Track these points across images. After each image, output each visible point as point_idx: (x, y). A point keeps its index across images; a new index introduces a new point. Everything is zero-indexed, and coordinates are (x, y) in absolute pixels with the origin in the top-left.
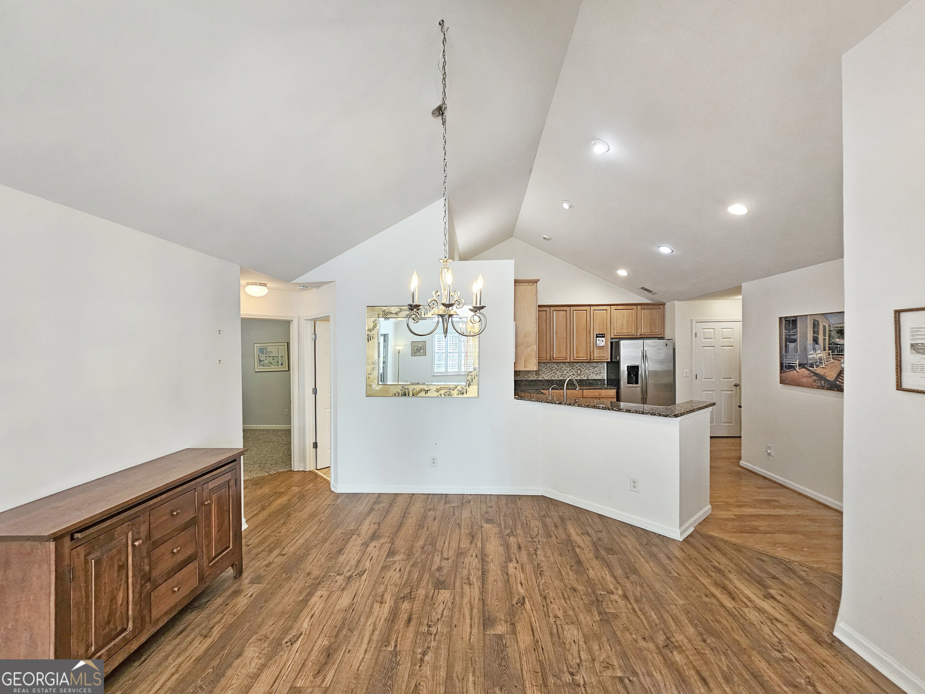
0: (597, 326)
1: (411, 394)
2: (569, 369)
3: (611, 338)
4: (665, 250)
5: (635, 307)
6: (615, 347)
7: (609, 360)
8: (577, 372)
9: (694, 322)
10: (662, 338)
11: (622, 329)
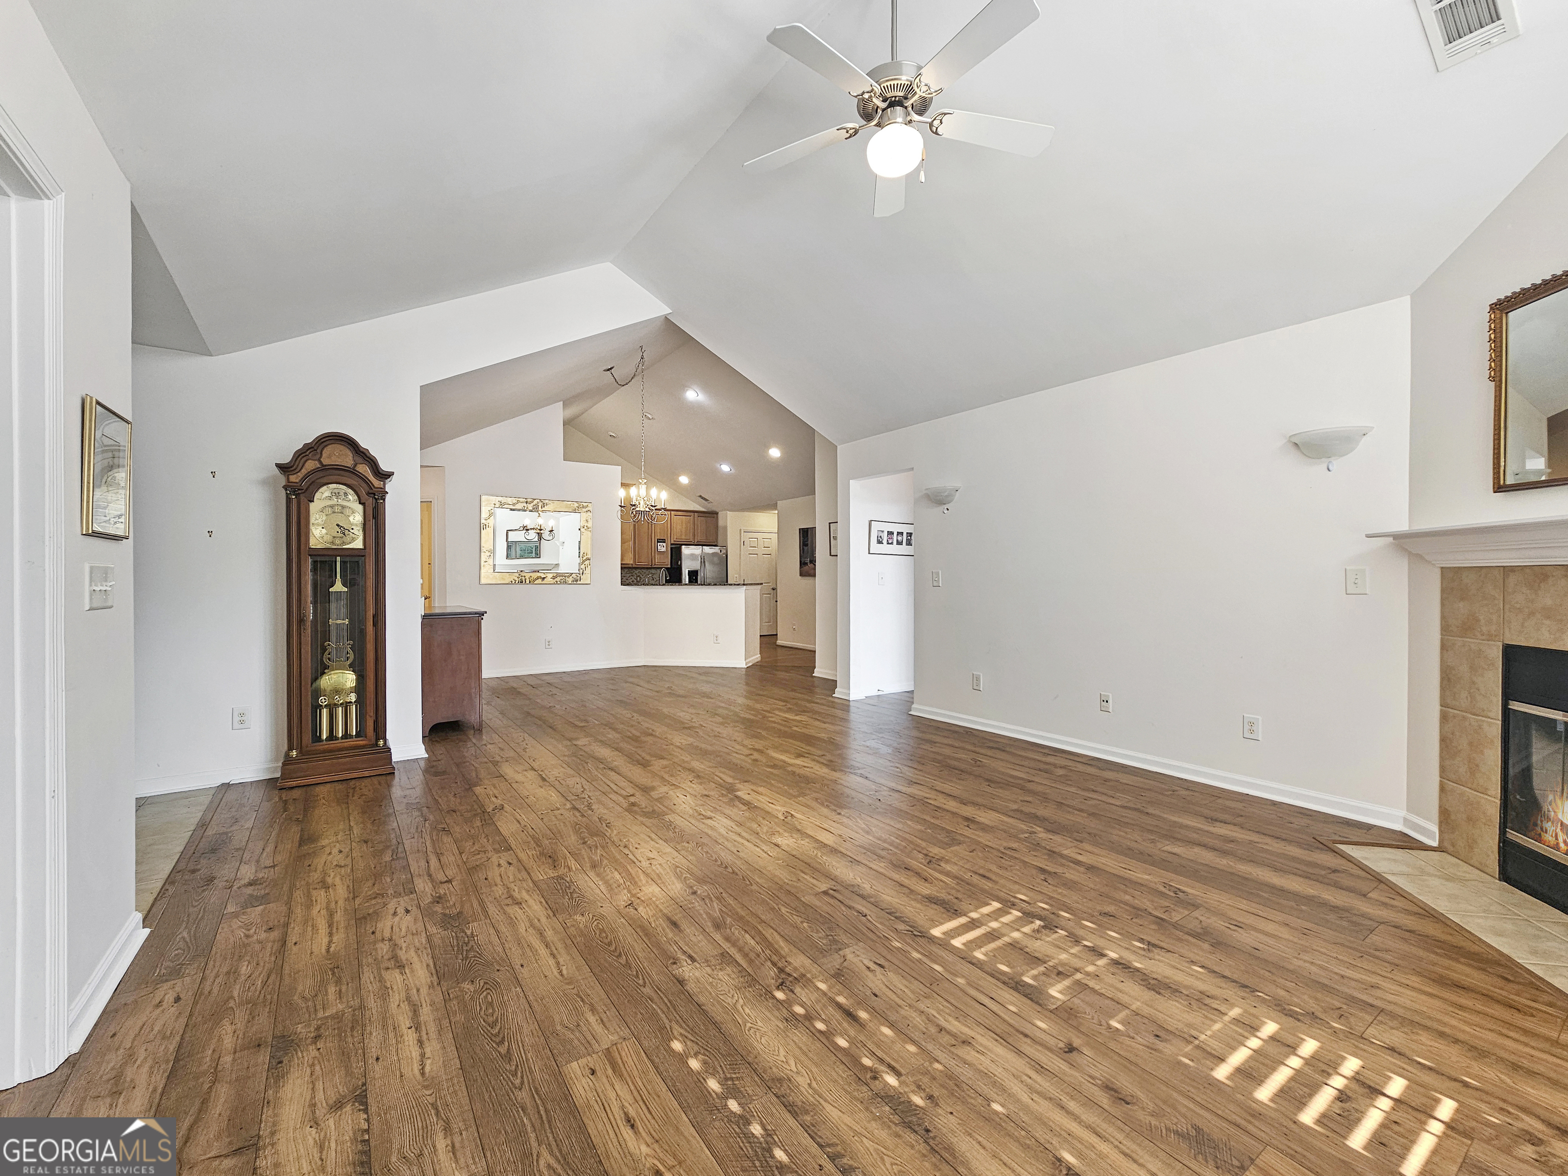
0: (658, 531)
1: (528, 582)
2: (628, 575)
3: (671, 544)
4: (725, 468)
5: (692, 514)
6: (676, 552)
7: (669, 566)
8: (636, 579)
9: (742, 531)
10: (716, 546)
11: (681, 535)
